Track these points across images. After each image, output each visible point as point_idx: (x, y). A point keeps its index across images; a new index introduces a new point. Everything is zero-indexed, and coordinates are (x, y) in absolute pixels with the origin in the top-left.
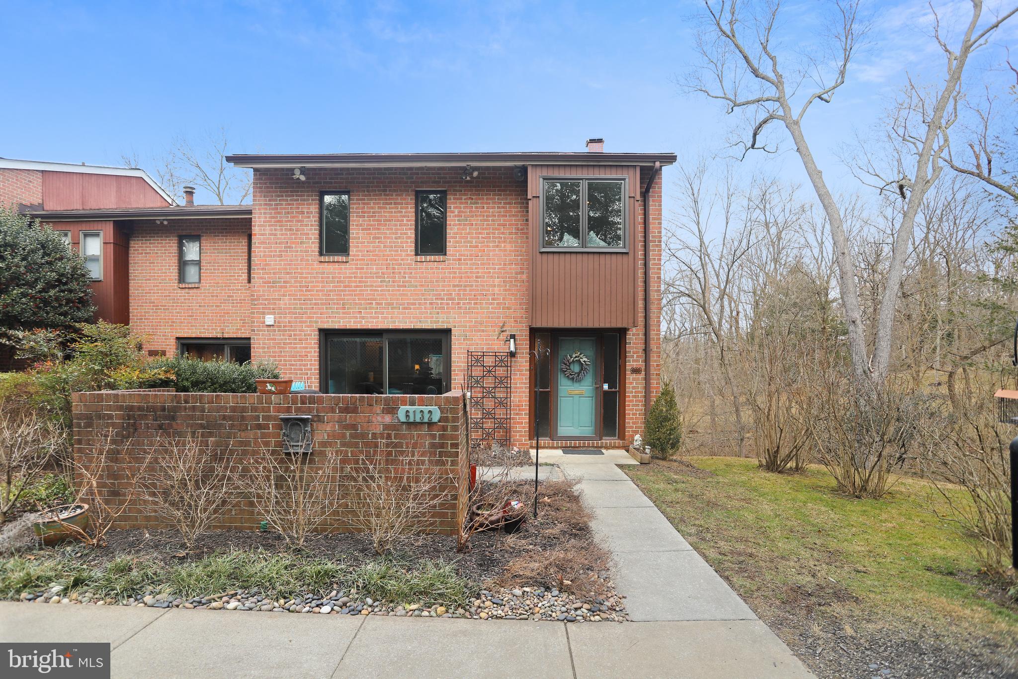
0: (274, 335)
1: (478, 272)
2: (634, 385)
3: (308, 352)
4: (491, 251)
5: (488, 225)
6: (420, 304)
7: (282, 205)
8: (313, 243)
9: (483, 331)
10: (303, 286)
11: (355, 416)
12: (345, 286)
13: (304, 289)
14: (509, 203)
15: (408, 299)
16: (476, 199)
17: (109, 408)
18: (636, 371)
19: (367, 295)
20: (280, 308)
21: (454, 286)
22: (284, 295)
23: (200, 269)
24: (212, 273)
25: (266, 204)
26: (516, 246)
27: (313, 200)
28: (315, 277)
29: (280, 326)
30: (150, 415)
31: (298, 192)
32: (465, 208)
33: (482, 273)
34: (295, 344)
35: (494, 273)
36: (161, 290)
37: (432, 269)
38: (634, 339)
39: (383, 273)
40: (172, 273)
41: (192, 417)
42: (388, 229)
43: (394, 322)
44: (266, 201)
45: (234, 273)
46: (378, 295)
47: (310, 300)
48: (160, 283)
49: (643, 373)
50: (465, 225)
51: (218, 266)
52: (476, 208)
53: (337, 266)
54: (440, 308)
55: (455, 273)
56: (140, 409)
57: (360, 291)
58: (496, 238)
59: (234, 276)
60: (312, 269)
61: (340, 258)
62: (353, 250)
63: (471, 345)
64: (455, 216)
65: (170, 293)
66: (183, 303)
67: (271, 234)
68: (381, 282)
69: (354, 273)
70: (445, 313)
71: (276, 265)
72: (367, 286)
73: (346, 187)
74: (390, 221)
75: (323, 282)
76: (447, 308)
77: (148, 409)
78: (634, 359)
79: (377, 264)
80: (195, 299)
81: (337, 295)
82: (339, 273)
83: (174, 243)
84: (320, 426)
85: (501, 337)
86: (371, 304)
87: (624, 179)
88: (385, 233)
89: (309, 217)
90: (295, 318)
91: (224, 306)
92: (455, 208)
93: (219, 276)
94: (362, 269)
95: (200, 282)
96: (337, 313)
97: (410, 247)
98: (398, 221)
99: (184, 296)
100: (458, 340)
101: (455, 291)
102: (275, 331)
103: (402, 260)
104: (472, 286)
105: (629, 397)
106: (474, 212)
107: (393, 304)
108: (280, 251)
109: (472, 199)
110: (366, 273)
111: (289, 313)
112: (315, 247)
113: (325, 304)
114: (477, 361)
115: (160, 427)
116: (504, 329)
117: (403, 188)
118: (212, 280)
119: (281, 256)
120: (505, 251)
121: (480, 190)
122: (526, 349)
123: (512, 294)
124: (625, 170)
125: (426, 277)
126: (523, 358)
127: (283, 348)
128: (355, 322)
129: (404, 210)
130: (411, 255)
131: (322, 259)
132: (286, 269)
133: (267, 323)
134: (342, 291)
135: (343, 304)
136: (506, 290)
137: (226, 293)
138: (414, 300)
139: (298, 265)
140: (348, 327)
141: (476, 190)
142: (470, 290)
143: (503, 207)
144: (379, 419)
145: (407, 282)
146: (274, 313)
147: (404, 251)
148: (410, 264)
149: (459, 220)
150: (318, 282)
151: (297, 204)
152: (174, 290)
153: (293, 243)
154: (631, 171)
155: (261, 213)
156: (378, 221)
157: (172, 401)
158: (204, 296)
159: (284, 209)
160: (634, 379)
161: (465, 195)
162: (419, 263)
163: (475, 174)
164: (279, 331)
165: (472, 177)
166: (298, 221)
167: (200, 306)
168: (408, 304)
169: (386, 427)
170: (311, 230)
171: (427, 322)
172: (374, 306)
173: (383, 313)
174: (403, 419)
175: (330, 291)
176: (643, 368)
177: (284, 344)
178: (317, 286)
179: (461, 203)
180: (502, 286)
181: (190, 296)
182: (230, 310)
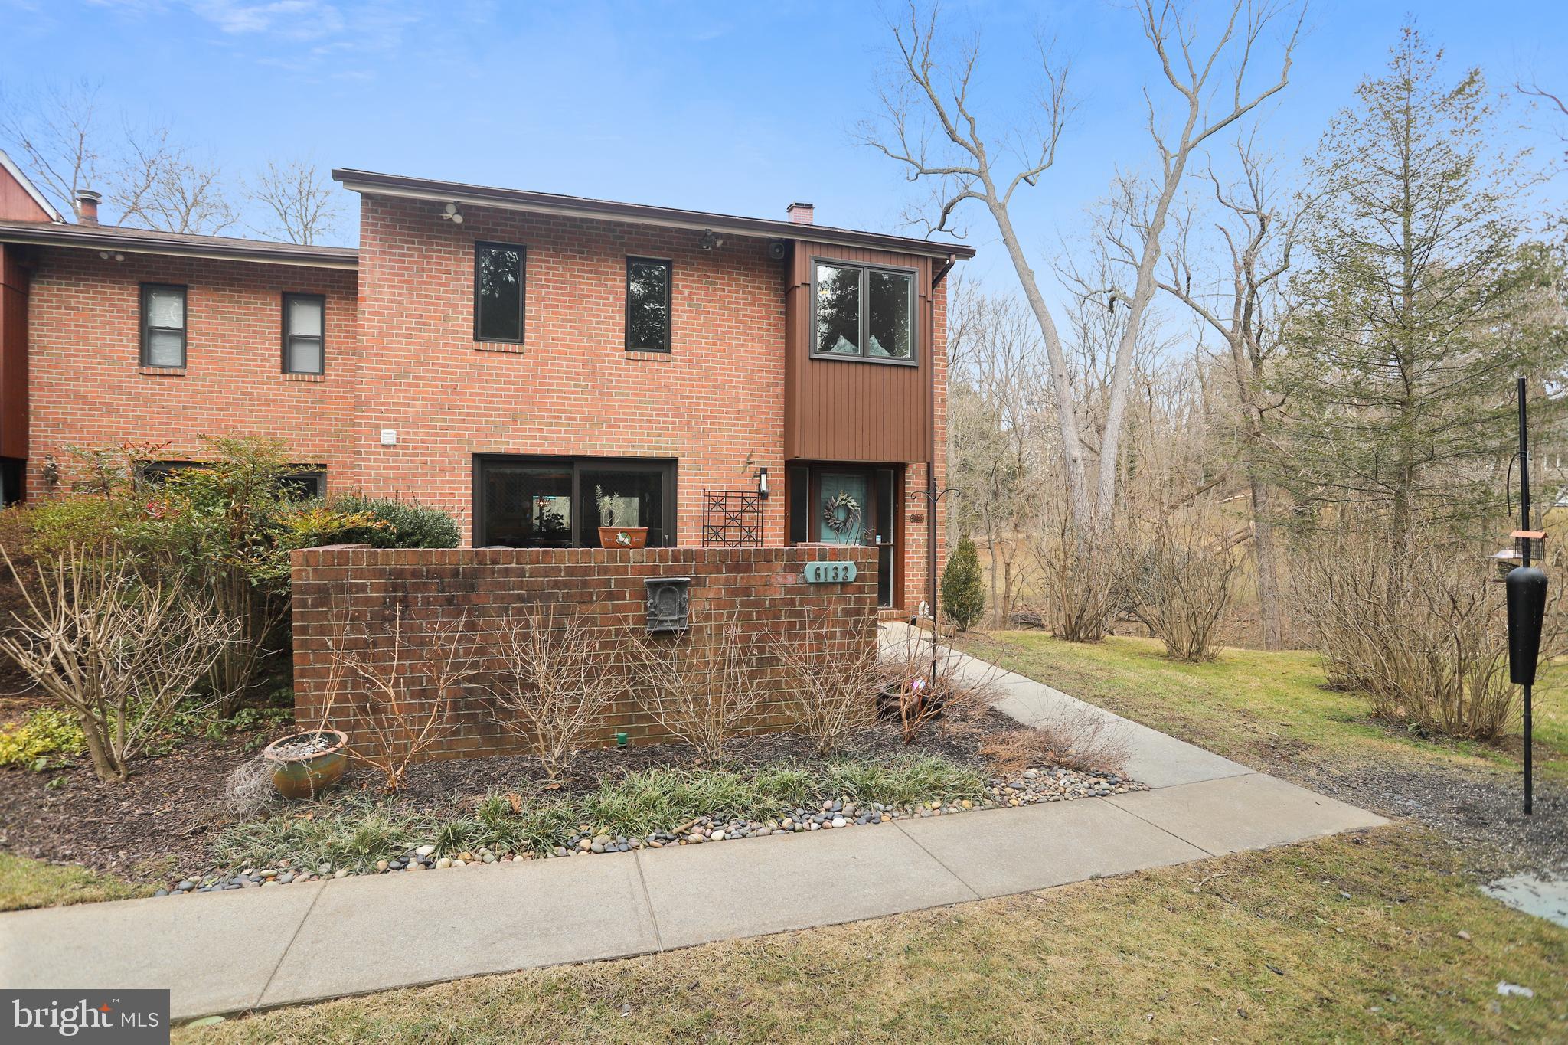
0: (395, 461)
1: (716, 380)
2: (915, 537)
3: (455, 489)
4: (734, 351)
5: (730, 315)
6: (633, 421)
7: (411, 256)
8: (464, 320)
9: (723, 462)
10: (447, 387)
11: (749, 577)
12: (518, 390)
13: (449, 390)
14: (759, 288)
15: (615, 414)
16: (713, 278)
17: (360, 574)
18: (917, 519)
19: (552, 404)
20: (407, 419)
21: (683, 397)
22: (414, 399)
23: (185, 345)
24: (210, 352)
25: (383, 253)
26: (767, 348)
27: (464, 254)
28: (467, 373)
29: (407, 448)
30: (432, 584)
31: (440, 238)
32: (698, 288)
33: (721, 381)
34: (432, 475)
35: (737, 382)
36: (101, 375)
37: (650, 371)
38: (915, 477)
39: (577, 373)
40: (127, 346)
41: (503, 585)
42: (585, 309)
43: (595, 446)
44: (383, 246)
45: (254, 354)
46: (569, 405)
47: (460, 408)
48: (99, 363)
49: (925, 521)
50: (698, 312)
51: (222, 341)
52: (714, 290)
53: (504, 357)
54: (662, 428)
55: (684, 379)
56: (415, 574)
57: (542, 397)
58: (741, 334)
59: (256, 360)
60: (462, 360)
61: (510, 347)
62: (530, 336)
63: (708, 481)
64: (685, 299)
65: (121, 381)
66: (148, 400)
67: (392, 301)
68: (575, 386)
69: (531, 370)
70: (669, 435)
71: (400, 350)
72: (553, 391)
73: (520, 239)
74: (588, 297)
75: (481, 381)
76: (673, 428)
77: (430, 574)
78: (915, 506)
79: (569, 360)
80: (175, 396)
81: (505, 402)
82: (508, 369)
83: (130, 295)
84: (700, 591)
85: (747, 472)
86: (559, 418)
87: (913, 273)
88: (581, 315)
89: (459, 280)
90: (433, 435)
91: (234, 410)
92: (684, 287)
93: (224, 359)
94: (545, 364)
95: (184, 365)
96: (504, 429)
97: (619, 338)
98: (601, 298)
99: (151, 389)
100: (687, 474)
101: (683, 404)
102: (397, 454)
103: (607, 355)
104: (707, 398)
105: (909, 552)
106: (711, 295)
107: (592, 419)
108: (408, 329)
109: (708, 277)
110: (550, 371)
111: (423, 427)
112: (468, 327)
113: (485, 415)
114: (717, 504)
115: (450, 601)
116: (751, 461)
117: (608, 251)
118: (210, 363)
119: (410, 336)
120: (753, 352)
121: (719, 266)
122: (780, 488)
123: (762, 413)
124: (914, 261)
125: (641, 383)
126: (776, 500)
127: (412, 481)
128: (532, 445)
129: (609, 284)
130: (621, 350)
131: (481, 345)
132: (418, 357)
133: (384, 441)
134: (512, 396)
135: (514, 416)
136: (753, 407)
137: (238, 387)
138: (624, 414)
139: (440, 352)
140: (522, 452)
141: (714, 266)
142: (706, 405)
143: (750, 293)
144: (780, 579)
145: (614, 388)
146: (397, 427)
147: (610, 343)
148: (617, 362)
149: (689, 305)
150: (472, 380)
151: (438, 258)
152: (130, 376)
153: (432, 317)
154: (922, 263)
155: (374, 266)
156: (571, 295)
157: (471, 560)
158: (194, 391)
159: (416, 262)
160: (914, 530)
161: (698, 270)
162: (631, 362)
163: (719, 243)
164: (405, 454)
165: (714, 247)
166: (441, 284)
167: (184, 408)
168: (615, 420)
169: (789, 590)
170: (462, 299)
171: (642, 447)
172: (563, 421)
173: (577, 432)
174: (811, 579)
175: (493, 395)
176: (925, 515)
177: (414, 475)
178: (472, 387)
179: (693, 281)
180: (749, 401)
181: (164, 389)
182: (246, 416)
